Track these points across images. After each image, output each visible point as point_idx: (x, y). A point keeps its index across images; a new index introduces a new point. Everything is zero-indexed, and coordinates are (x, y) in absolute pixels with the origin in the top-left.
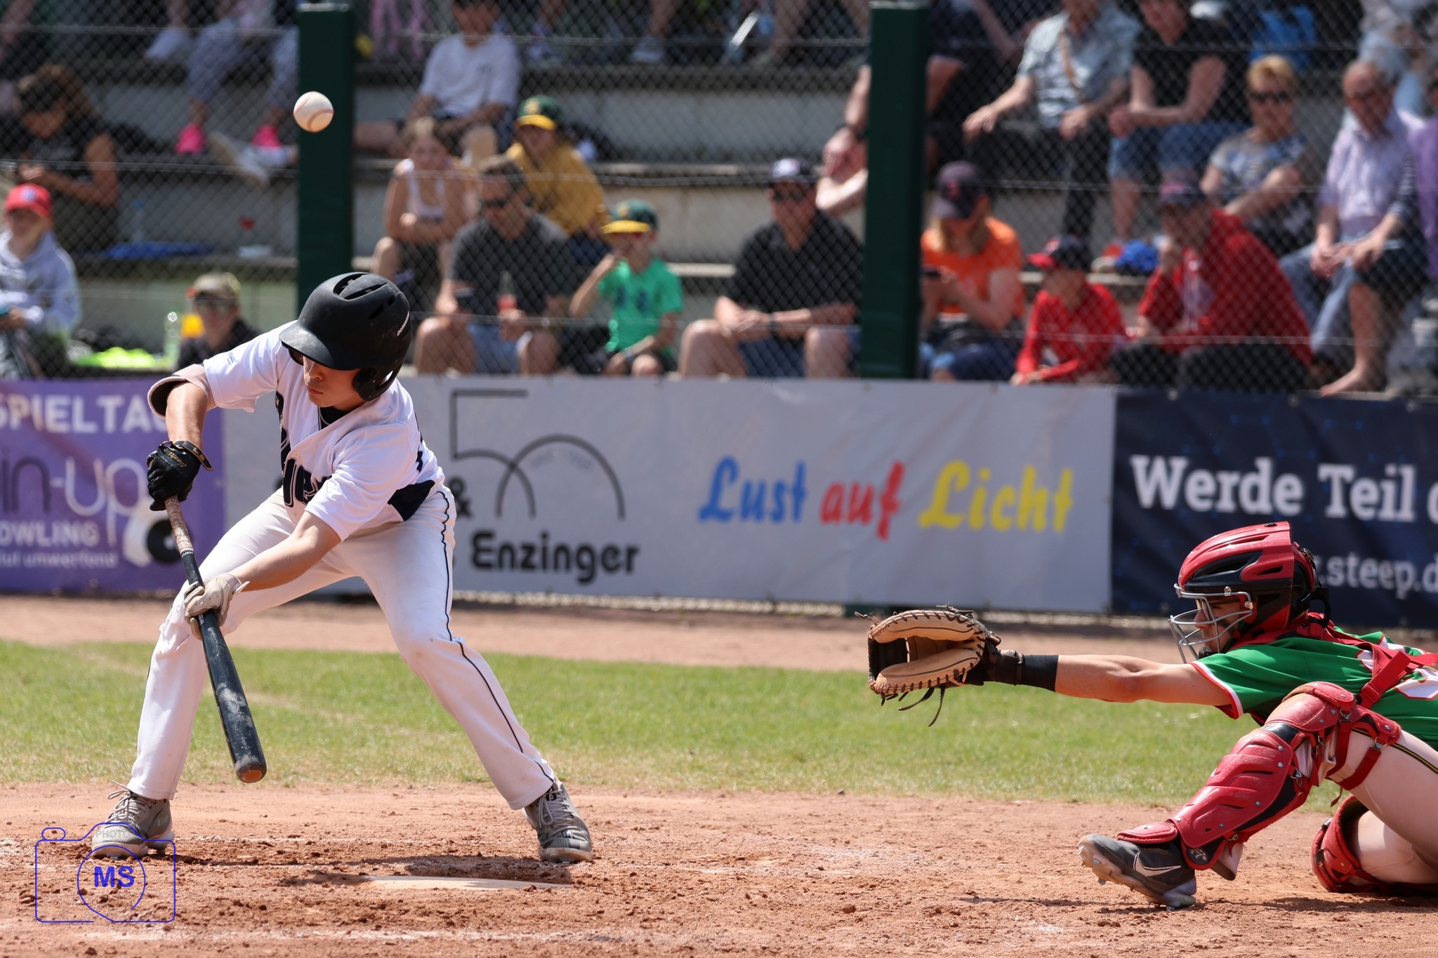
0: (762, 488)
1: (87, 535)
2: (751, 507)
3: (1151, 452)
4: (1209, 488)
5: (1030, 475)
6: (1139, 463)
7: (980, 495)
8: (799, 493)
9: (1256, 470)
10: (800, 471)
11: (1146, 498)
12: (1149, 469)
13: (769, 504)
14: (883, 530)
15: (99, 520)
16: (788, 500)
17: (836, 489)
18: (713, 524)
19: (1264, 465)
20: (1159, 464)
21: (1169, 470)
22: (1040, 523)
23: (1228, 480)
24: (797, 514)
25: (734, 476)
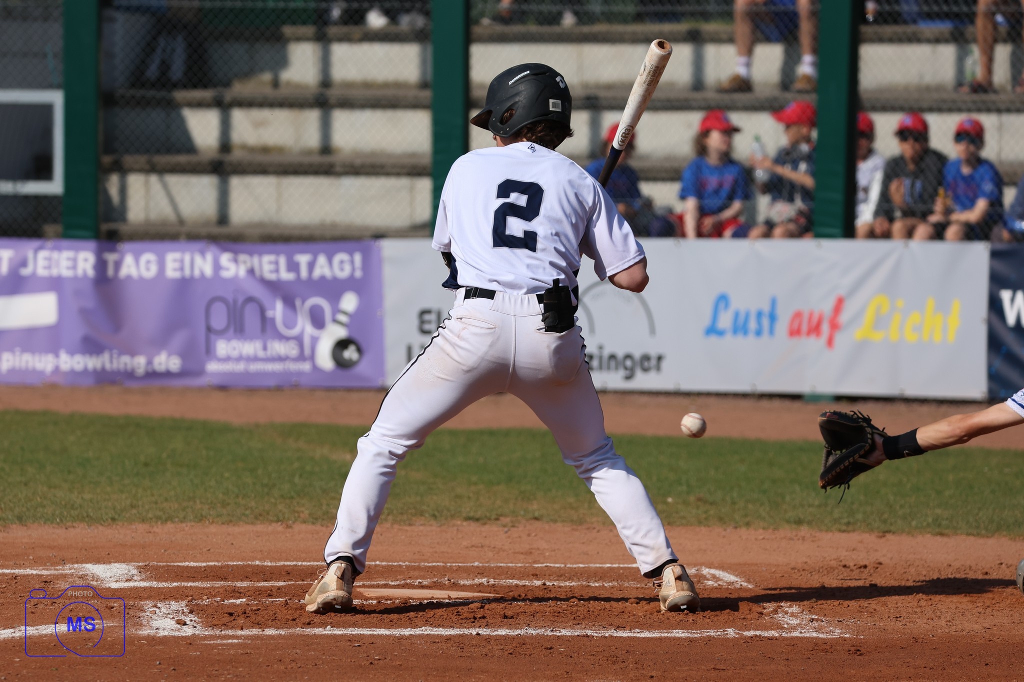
0: (747, 314)
1: (290, 349)
2: (740, 327)
3: (1014, 287)
5: (930, 304)
6: (1006, 295)
7: (897, 319)
8: (773, 318)
10: (774, 303)
11: (1011, 319)
12: (1013, 299)
13: (753, 325)
14: (830, 342)
15: (299, 339)
16: (766, 322)
17: (798, 315)
18: (713, 339)
20: (1020, 296)
22: (938, 337)
24: (772, 331)
25: (727, 305)
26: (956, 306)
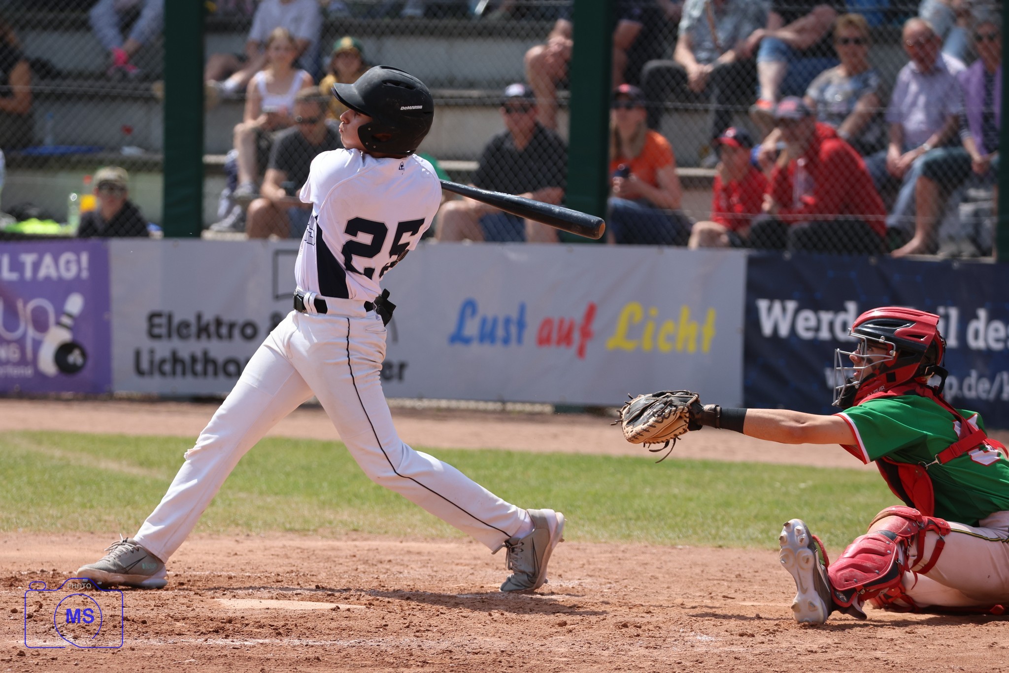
0: (495, 321)
1: (12, 354)
2: (487, 335)
3: (772, 297)
4: (813, 323)
5: (685, 313)
6: (763, 304)
7: (650, 327)
8: (521, 325)
9: (845, 310)
10: (522, 309)
11: (767, 329)
12: (770, 309)
13: (500, 332)
14: (581, 352)
15: (20, 343)
16: (513, 330)
17: (547, 323)
18: (459, 347)
19: (852, 306)
20: (777, 306)
21: (784, 309)
22: (692, 347)
23: (826, 317)
24: (520, 340)
25: (474, 312)
26: (711, 315)
